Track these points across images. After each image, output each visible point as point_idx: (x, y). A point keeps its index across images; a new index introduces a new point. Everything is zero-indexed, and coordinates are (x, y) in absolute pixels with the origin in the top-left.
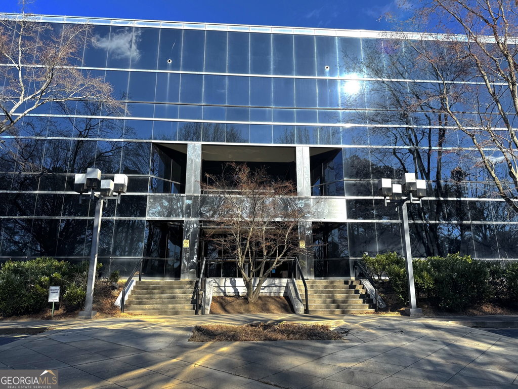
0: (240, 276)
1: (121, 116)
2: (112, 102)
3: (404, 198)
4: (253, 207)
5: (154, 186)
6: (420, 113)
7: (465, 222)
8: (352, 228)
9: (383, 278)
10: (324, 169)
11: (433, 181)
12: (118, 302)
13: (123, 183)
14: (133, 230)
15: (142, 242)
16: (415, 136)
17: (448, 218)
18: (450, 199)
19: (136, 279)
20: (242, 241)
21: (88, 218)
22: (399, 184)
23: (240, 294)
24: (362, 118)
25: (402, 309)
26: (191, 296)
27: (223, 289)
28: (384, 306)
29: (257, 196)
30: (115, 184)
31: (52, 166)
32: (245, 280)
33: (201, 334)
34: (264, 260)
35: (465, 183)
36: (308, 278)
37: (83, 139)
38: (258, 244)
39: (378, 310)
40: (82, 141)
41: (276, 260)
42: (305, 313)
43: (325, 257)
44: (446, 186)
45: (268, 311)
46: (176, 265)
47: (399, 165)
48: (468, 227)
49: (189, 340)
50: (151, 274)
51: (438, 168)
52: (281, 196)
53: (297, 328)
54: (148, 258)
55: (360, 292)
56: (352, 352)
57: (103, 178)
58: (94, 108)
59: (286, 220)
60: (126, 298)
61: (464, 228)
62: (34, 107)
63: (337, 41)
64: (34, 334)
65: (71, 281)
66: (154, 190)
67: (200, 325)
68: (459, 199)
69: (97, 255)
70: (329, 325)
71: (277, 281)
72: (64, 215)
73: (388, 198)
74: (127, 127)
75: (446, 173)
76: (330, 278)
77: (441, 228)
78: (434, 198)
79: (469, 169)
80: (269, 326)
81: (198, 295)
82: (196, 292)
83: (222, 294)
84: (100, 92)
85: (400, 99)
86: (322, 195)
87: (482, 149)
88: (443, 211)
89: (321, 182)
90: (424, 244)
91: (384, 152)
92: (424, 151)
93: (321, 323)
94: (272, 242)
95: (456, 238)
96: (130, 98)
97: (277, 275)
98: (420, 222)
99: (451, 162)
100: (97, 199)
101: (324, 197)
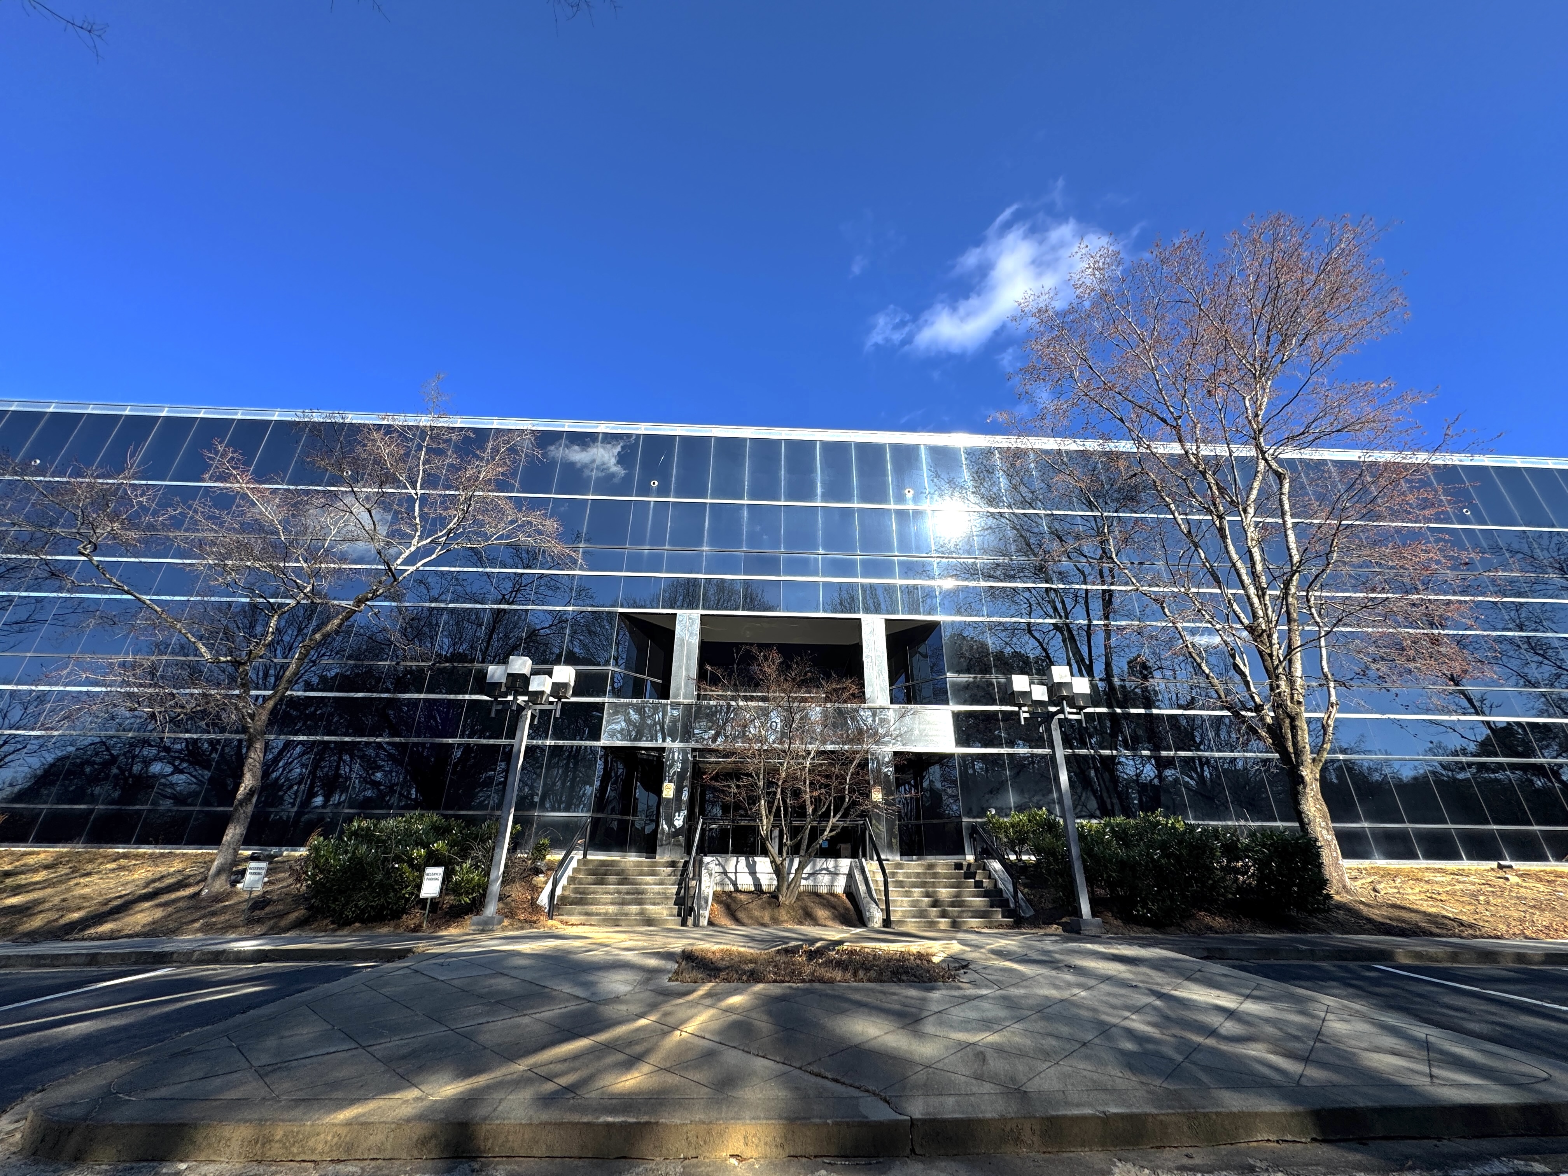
0: (765, 852)
1: (571, 569)
2: (557, 548)
3: (1053, 709)
4: (788, 722)
5: (616, 685)
6: (1066, 564)
7: (1164, 753)
8: (964, 761)
9: (1025, 857)
10: (911, 657)
11: (1101, 680)
12: (543, 899)
13: (566, 681)
14: (576, 764)
15: (592, 785)
16: (1063, 602)
17: (1133, 745)
18: (1133, 711)
19: (577, 855)
20: (768, 788)
21: (503, 741)
22: (1043, 684)
23: (764, 888)
24: (971, 572)
25: (1064, 920)
26: (674, 889)
27: (732, 876)
28: (1030, 913)
29: (796, 704)
30: (554, 684)
31: (451, 650)
32: (773, 862)
33: (693, 967)
34: (809, 824)
35: (1157, 682)
36: (889, 857)
37: (506, 607)
38: (797, 793)
39: (1017, 921)
40: (504, 610)
41: (830, 824)
42: (884, 926)
43: (918, 817)
44: (1123, 687)
45: (814, 921)
46: (648, 830)
47: (1039, 651)
48: (1169, 762)
49: (670, 980)
50: (605, 847)
51: (1106, 656)
52: (837, 705)
53: (871, 958)
54: (600, 815)
55: (985, 885)
56: (977, 1008)
57: (535, 672)
58: (529, 557)
59: (846, 747)
60: (559, 891)
61: (1162, 764)
62: (434, 556)
63: (923, 452)
64: (388, 962)
65: (465, 857)
66: (616, 693)
67: (690, 948)
68: (1148, 711)
69: (513, 810)
70: (930, 951)
71: (831, 863)
72: (462, 736)
73: (1025, 709)
74: (579, 586)
75: (1120, 665)
76: (929, 857)
77: (1119, 763)
78: (1104, 710)
79: (1160, 660)
80: (819, 952)
81: (687, 888)
82: (682, 882)
83: (730, 888)
84: (540, 533)
85: (1032, 541)
86: (909, 702)
87: (1179, 625)
88: (1122, 733)
89: (907, 681)
90: (1094, 792)
91: (1013, 629)
92: (1080, 628)
93: (915, 947)
94: (823, 791)
95: (1151, 780)
96: (588, 541)
97: (832, 852)
98: (1084, 752)
99: (1128, 646)
100: (521, 709)
101: (913, 706)
